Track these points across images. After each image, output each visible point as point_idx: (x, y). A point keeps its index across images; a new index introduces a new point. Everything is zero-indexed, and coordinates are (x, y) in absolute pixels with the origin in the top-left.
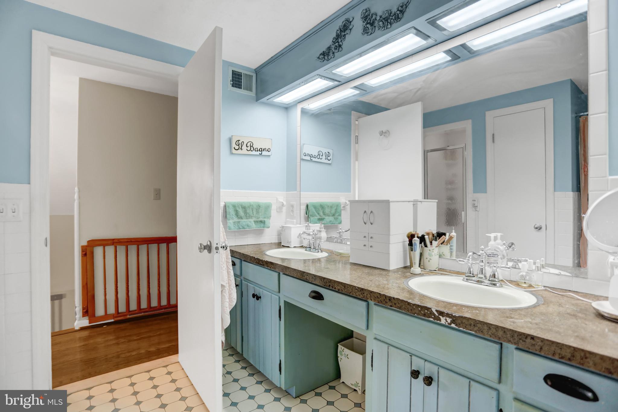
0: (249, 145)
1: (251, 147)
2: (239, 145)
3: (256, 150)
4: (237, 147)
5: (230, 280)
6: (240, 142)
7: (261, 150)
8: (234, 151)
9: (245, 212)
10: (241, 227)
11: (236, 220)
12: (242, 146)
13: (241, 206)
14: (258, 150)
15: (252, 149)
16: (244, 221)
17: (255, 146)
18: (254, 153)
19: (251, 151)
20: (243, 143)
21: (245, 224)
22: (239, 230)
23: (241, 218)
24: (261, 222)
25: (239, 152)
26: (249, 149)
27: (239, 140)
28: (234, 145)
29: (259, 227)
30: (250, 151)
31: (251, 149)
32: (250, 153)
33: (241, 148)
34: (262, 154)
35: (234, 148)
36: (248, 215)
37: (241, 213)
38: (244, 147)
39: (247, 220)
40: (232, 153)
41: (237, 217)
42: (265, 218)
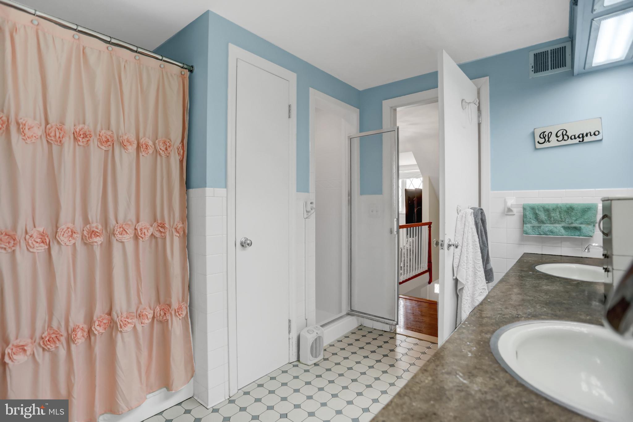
0: (560, 134)
1: (564, 135)
2: (544, 138)
3: (573, 137)
4: (542, 141)
5: (476, 281)
6: (546, 133)
7: (581, 136)
8: (538, 146)
9: (549, 217)
10: (542, 233)
11: (535, 223)
12: (549, 138)
13: (544, 208)
14: (576, 137)
15: (566, 138)
16: (547, 226)
17: (569, 134)
18: (570, 142)
19: (565, 140)
20: (550, 134)
21: (547, 229)
22: (539, 236)
23: (543, 222)
24: (576, 228)
25: (547, 145)
26: (560, 138)
27: (544, 132)
28: (538, 139)
29: (572, 234)
30: (563, 141)
31: (563, 138)
32: (563, 143)
33: (549, 141)
34: (584, 141)
35: (538, 142)
36: (552, 219)
37: (543, 216)
38: (553, 138)
39: (552, 225)
40: (536, 149)
41: (538, 221)
42: (581, 223)
